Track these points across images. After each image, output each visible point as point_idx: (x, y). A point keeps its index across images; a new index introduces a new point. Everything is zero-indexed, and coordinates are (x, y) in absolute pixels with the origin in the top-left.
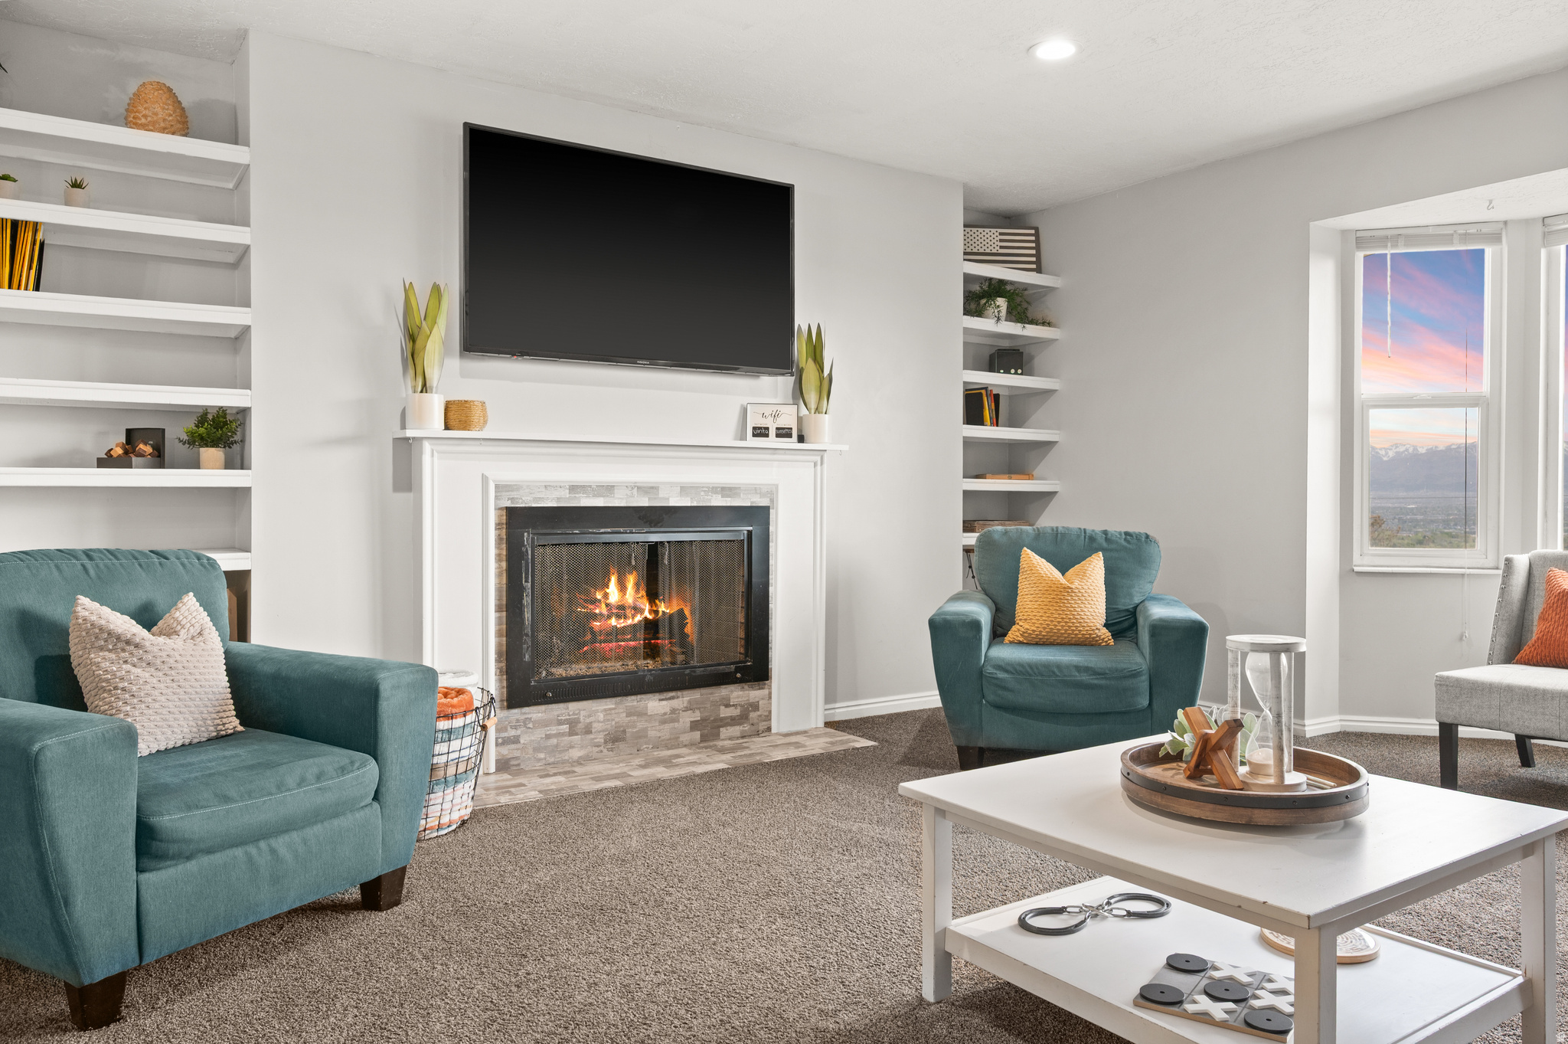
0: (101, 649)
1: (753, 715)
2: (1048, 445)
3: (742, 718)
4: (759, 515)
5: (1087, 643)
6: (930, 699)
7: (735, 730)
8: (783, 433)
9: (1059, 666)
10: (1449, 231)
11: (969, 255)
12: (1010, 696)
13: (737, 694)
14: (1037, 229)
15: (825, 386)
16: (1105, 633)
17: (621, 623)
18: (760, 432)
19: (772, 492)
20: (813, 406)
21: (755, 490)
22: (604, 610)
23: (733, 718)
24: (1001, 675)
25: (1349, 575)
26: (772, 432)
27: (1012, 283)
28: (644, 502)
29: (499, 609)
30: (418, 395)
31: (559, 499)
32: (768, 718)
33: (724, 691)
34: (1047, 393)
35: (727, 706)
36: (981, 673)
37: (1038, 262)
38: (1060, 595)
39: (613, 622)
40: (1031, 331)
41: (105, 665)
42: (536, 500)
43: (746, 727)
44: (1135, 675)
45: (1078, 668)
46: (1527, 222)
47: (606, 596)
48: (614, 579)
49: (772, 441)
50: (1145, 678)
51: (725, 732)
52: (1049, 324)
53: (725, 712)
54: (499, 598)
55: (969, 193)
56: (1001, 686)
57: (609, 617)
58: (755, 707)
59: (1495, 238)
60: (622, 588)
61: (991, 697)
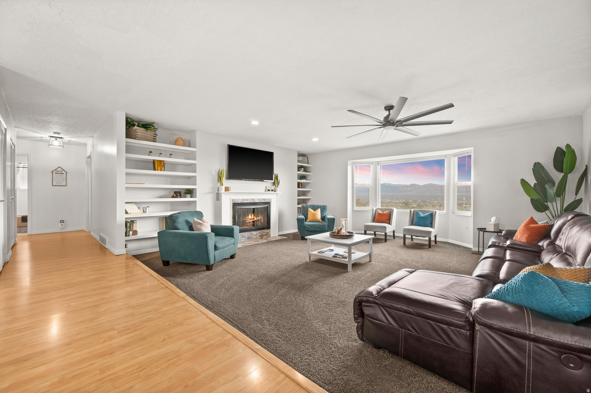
0: (198, 225)
1: (268, 234)
2: (310, 191)
3: (266, 235)
4: (269, 203)
5: (318, 221)
6: (296, 230)
7: (265, 236)
8: (272, 190)
9: (315, 225)
10: (366, 162)
11: (299, 161)
12: (309, 229)
13: (265, 231)
14: (308, 157)
15: (278, 183)
16: (321, 220)
17: (251, 221)
18: (269, 190)
19: (271, 200)
20: (276, 186)
21: (268, 199)
23: (265, 235)
24: (307, 226)
25: (353, 211)
26: (271, 190)
27: (304, 166)
28: (253, 202)
29: (232, 219)
30: (221, 186)
31: (241, 202)
32: (270, 235)
33: (264, 230)
34: (309, 183)
35: (264, 233)
36: (304, 226)
37: (308, 162)
38: (314, 215)
40: (307, 173)
41: (199, 227)
42: (238, 202)
43: (267, 236)
44: (326, 226)
45: (318, 225)
46: (376, 162)
47: (249, 217)
49: (271, 192)
50: (327, 226)
51: (264, 237)
52: (310, 172)
53: (264, 234)
54: (232, 217)
55: (298, 152)
56: (307, 228)
57: (249, 220)
58: (268, 233)
59: (372, 164)
60: (251, 215)
61: (306, 229)
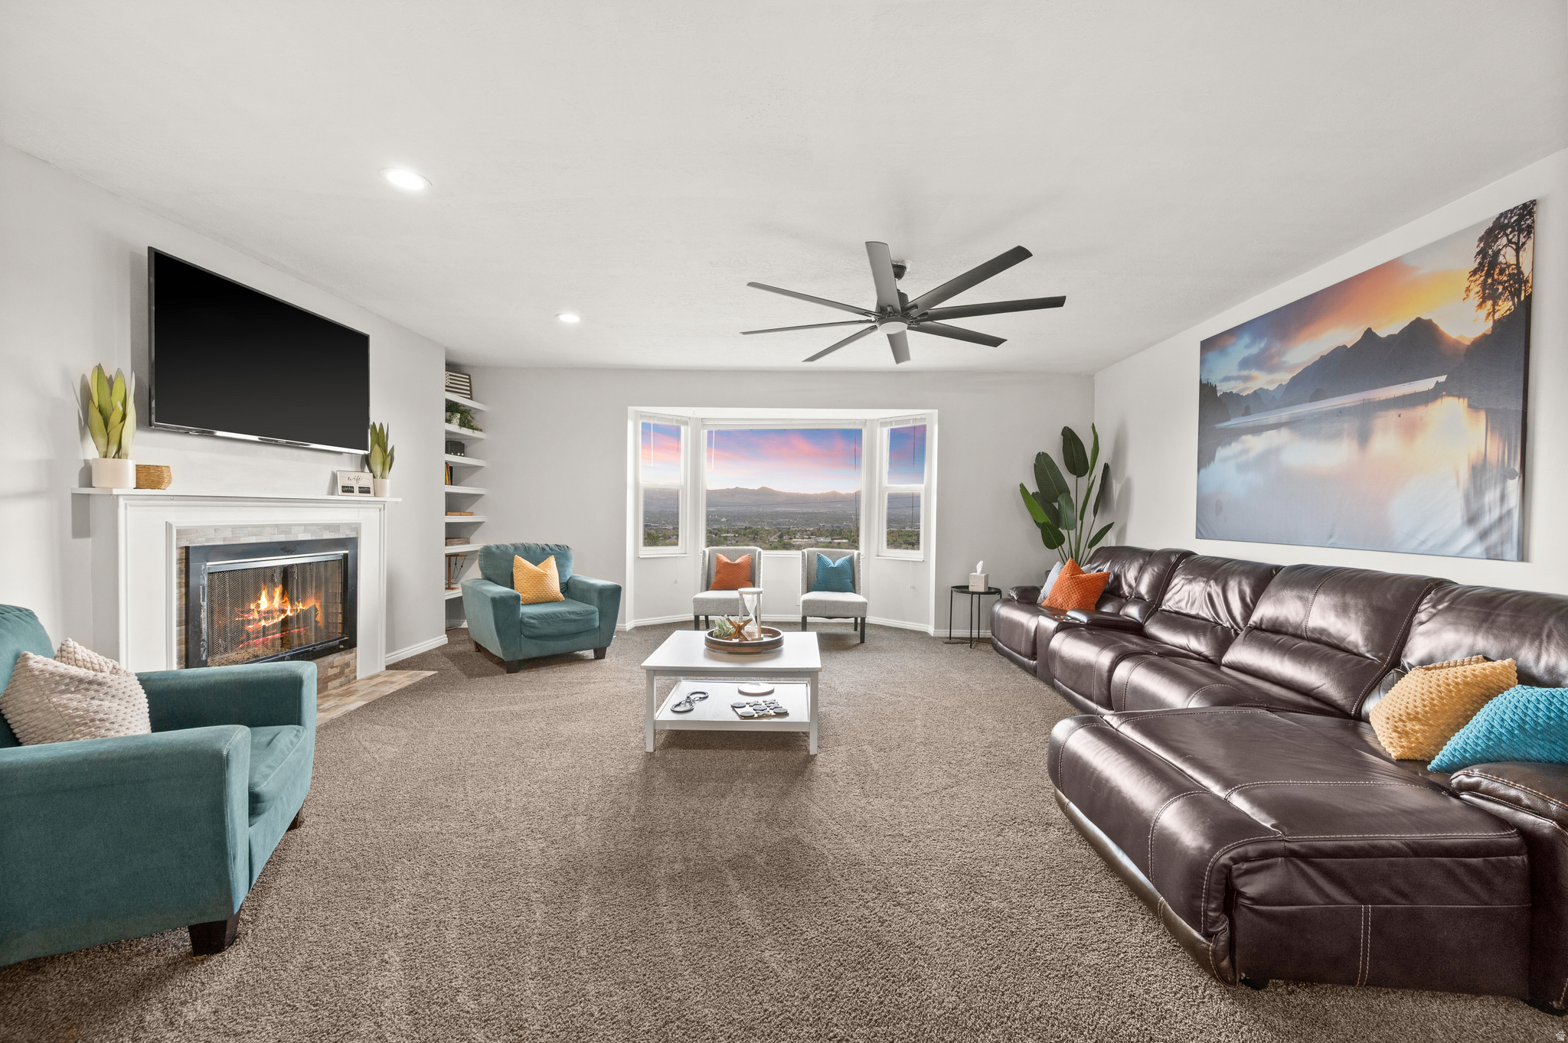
0: (62, 692)
1: (347, 671)
2: (478, 496)
3: (341, 673)
4: (351, 543)
5: (554, 601)
7: (336, 683)
8: (364, 490)
9: (560, 613)
10: (670, 419)
11: (449, 389)
12: (537, 631)
13: (337, 659)
14: (469, 376)
15: (388, 459)
16: (561, 595)
17: (270, 623)
18: (348, 490)
19: (357, 528)
20: (379, 474)
21: (348, 525)
22: (256, 616)
23: (335, 675)
24: (532, 621)
25: (638, 559)
26: (356, 490)
27: (464, 406)
28: (282, 538)
31: (224, 539)
32: (355, 671)
33: (330, 658)
34: (477, 468)
35: (332, 667)
36: (521, 622)
37: (471, 394)
38: (541, 578)
39: (263, 623)
40: (476, 434)
41: (75, 704)
42: (207, 540)
43: (343, 679)
44: (593, 612)
45: (569, 613)
46: (697, 419)
47: (258, 606)
48: (264, 593)
49: (356, 496)
50: (598, 613)
51: (331, 685)
52: (481, 430)
53: (331, 672)
55: (448, 352)
56: (533, 626)
57: (260, 620)
58: (347, 665)
59: (686, 423)
60: (271, 598)
61: (527, 633)
